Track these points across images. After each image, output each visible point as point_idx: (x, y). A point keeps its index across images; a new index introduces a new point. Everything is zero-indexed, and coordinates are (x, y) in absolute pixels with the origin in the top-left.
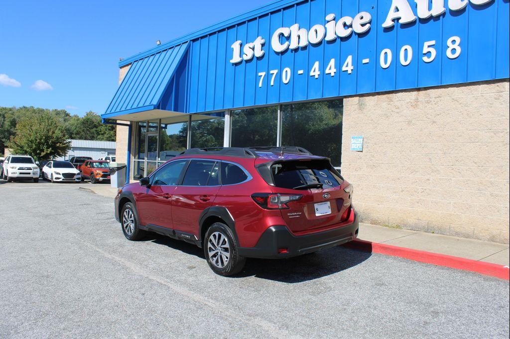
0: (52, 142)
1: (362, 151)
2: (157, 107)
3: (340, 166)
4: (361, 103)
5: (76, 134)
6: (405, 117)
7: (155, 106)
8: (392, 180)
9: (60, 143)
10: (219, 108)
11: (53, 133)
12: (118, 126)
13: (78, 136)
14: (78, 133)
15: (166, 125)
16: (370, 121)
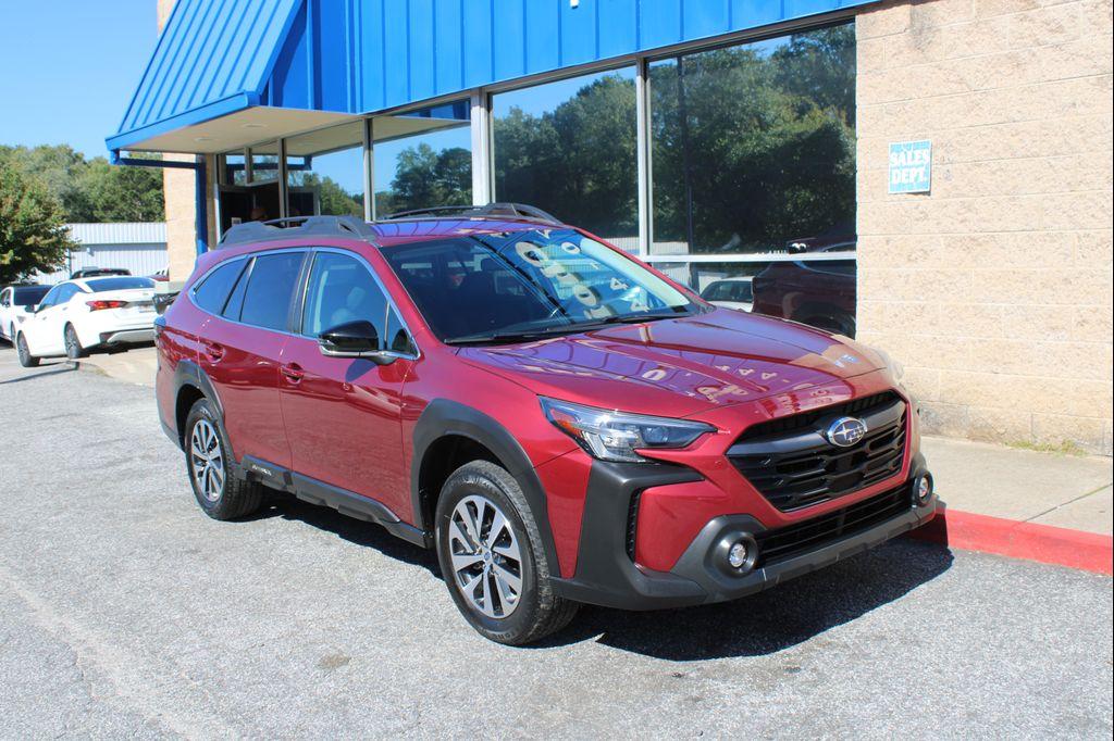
0: (15, 233)
1: (928, 193)
2: (262, 99)
3: (853, 248)
4: (918, 25)
5: (105, 209)
6: (1088, 57)
7: (250, 95)
8: (1044, 286)
9: (37, 233)
10: (450, 87)
11: (16, 206)
12: (166, 170)
13: (111, 214)
14: (108, 207)
15: (308, 158)
16: (954, 86)
